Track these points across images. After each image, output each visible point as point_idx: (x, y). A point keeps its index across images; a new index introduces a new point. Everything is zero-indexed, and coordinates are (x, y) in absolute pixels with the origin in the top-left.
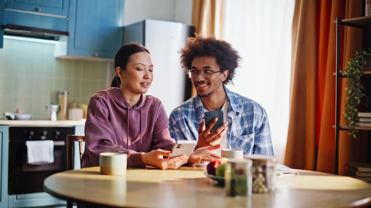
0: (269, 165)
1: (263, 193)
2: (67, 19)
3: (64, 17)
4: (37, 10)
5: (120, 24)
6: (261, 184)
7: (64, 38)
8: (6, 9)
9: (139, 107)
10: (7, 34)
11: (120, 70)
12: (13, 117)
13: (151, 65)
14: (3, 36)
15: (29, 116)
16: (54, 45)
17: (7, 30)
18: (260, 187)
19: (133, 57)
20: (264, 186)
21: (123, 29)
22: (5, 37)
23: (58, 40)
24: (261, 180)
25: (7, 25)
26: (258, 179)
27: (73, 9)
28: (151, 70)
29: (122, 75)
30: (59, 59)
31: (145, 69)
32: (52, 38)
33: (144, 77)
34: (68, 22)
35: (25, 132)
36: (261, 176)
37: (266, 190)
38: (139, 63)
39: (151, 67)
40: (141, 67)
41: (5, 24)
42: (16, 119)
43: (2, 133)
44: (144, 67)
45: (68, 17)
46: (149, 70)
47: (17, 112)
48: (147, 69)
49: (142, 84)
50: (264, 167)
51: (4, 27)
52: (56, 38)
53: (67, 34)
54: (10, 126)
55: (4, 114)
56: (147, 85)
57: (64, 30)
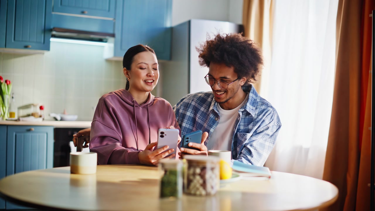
0: (209, 166)
1: (201, 195)
2: (113, 21)
3: (111, 19)
4: (83, 13)
5: (168, 24)
6: (198, 186)
7: (111, 39)
8: (53, 13)
9: (146, 104)
10: (54, 36)
11: (126, 70)
12: (59, 118)
13: (154, 63)
14: (50, 39)
15: (76, 117)
16: (103, 47)
17: (54, 33)
18: (198, 189)
19: (136, 57)
20: (201, 189)
21: (172, 29)
22: (52, 40)
23: (106, 42)
24: (198, 182)
25: (54, 28)
26: (195, 181)
27: (119, 10)
28: (155, 68)
29: (129, 75)
30: (108, 61)
31: (148, 68)
32: (101, 40)
33: (147, 75)
34: (114, 24)
35: (70, 133)
36: (198, 178)
37: (203, 192)
38: (142, 63)
39: (155, 65)
40: (144, 66)
41: (52, 27)
42: (62, 120)
43: (47, 134)
44: (147, 66)
45: (115, 19)
46: (153, 69)
47: (64, 113)
48: (150, 67)
49: (146, 82)
50: (204, 169)
51: (51, 30)
52: (105, 40)
53: (113, 35)
54: (55, 127)
55: (49, 115)
56: (152, 82)
57: (111, 31)
